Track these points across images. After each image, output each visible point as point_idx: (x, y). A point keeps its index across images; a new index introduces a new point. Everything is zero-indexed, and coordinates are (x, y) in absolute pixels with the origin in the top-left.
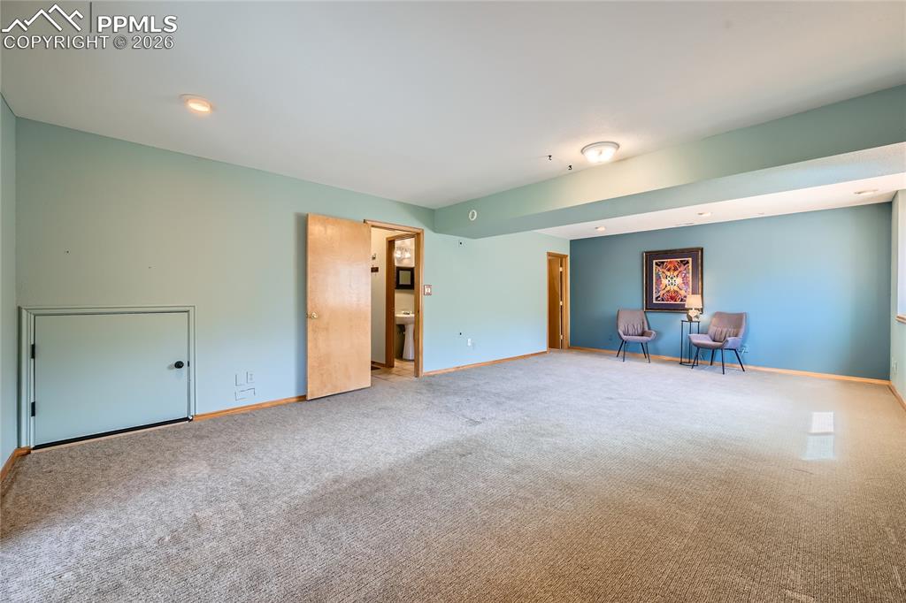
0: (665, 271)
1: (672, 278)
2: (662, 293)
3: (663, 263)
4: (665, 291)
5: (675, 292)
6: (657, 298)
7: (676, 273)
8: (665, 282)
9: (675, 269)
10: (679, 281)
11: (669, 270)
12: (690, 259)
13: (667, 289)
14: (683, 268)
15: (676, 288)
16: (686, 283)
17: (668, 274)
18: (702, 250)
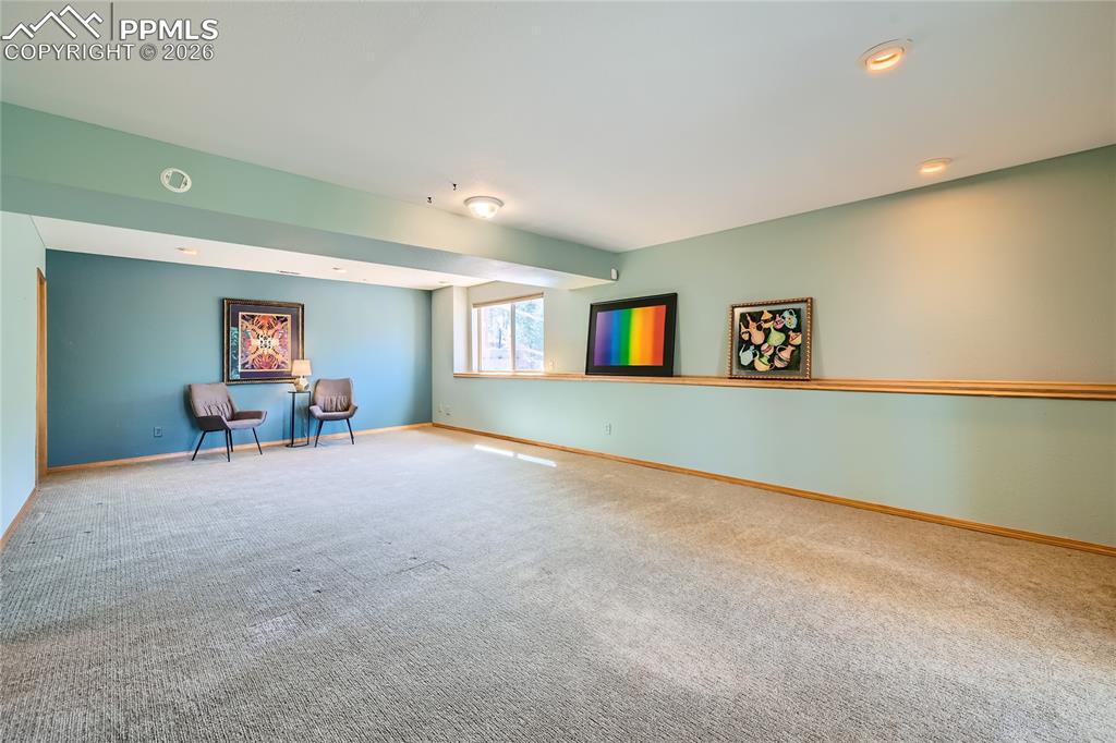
0: (256, 328)
1: (265, 338)
2: (250, 358)
3: (253, 317)
4: (255, 355)
5: (270, 356)
6: (243, 365)
7: (271, 332)
8: (256, 342)
9: (270, 327)
10: (275, 342)
11: (261, 327)
12: (289, 316)
13: (259, 353)
14: (279, 326)
15: (271, 351)
16: (283, 346)
17: (260, 332)
18: (303, 306)
